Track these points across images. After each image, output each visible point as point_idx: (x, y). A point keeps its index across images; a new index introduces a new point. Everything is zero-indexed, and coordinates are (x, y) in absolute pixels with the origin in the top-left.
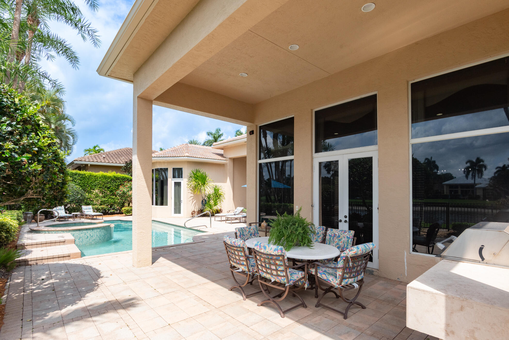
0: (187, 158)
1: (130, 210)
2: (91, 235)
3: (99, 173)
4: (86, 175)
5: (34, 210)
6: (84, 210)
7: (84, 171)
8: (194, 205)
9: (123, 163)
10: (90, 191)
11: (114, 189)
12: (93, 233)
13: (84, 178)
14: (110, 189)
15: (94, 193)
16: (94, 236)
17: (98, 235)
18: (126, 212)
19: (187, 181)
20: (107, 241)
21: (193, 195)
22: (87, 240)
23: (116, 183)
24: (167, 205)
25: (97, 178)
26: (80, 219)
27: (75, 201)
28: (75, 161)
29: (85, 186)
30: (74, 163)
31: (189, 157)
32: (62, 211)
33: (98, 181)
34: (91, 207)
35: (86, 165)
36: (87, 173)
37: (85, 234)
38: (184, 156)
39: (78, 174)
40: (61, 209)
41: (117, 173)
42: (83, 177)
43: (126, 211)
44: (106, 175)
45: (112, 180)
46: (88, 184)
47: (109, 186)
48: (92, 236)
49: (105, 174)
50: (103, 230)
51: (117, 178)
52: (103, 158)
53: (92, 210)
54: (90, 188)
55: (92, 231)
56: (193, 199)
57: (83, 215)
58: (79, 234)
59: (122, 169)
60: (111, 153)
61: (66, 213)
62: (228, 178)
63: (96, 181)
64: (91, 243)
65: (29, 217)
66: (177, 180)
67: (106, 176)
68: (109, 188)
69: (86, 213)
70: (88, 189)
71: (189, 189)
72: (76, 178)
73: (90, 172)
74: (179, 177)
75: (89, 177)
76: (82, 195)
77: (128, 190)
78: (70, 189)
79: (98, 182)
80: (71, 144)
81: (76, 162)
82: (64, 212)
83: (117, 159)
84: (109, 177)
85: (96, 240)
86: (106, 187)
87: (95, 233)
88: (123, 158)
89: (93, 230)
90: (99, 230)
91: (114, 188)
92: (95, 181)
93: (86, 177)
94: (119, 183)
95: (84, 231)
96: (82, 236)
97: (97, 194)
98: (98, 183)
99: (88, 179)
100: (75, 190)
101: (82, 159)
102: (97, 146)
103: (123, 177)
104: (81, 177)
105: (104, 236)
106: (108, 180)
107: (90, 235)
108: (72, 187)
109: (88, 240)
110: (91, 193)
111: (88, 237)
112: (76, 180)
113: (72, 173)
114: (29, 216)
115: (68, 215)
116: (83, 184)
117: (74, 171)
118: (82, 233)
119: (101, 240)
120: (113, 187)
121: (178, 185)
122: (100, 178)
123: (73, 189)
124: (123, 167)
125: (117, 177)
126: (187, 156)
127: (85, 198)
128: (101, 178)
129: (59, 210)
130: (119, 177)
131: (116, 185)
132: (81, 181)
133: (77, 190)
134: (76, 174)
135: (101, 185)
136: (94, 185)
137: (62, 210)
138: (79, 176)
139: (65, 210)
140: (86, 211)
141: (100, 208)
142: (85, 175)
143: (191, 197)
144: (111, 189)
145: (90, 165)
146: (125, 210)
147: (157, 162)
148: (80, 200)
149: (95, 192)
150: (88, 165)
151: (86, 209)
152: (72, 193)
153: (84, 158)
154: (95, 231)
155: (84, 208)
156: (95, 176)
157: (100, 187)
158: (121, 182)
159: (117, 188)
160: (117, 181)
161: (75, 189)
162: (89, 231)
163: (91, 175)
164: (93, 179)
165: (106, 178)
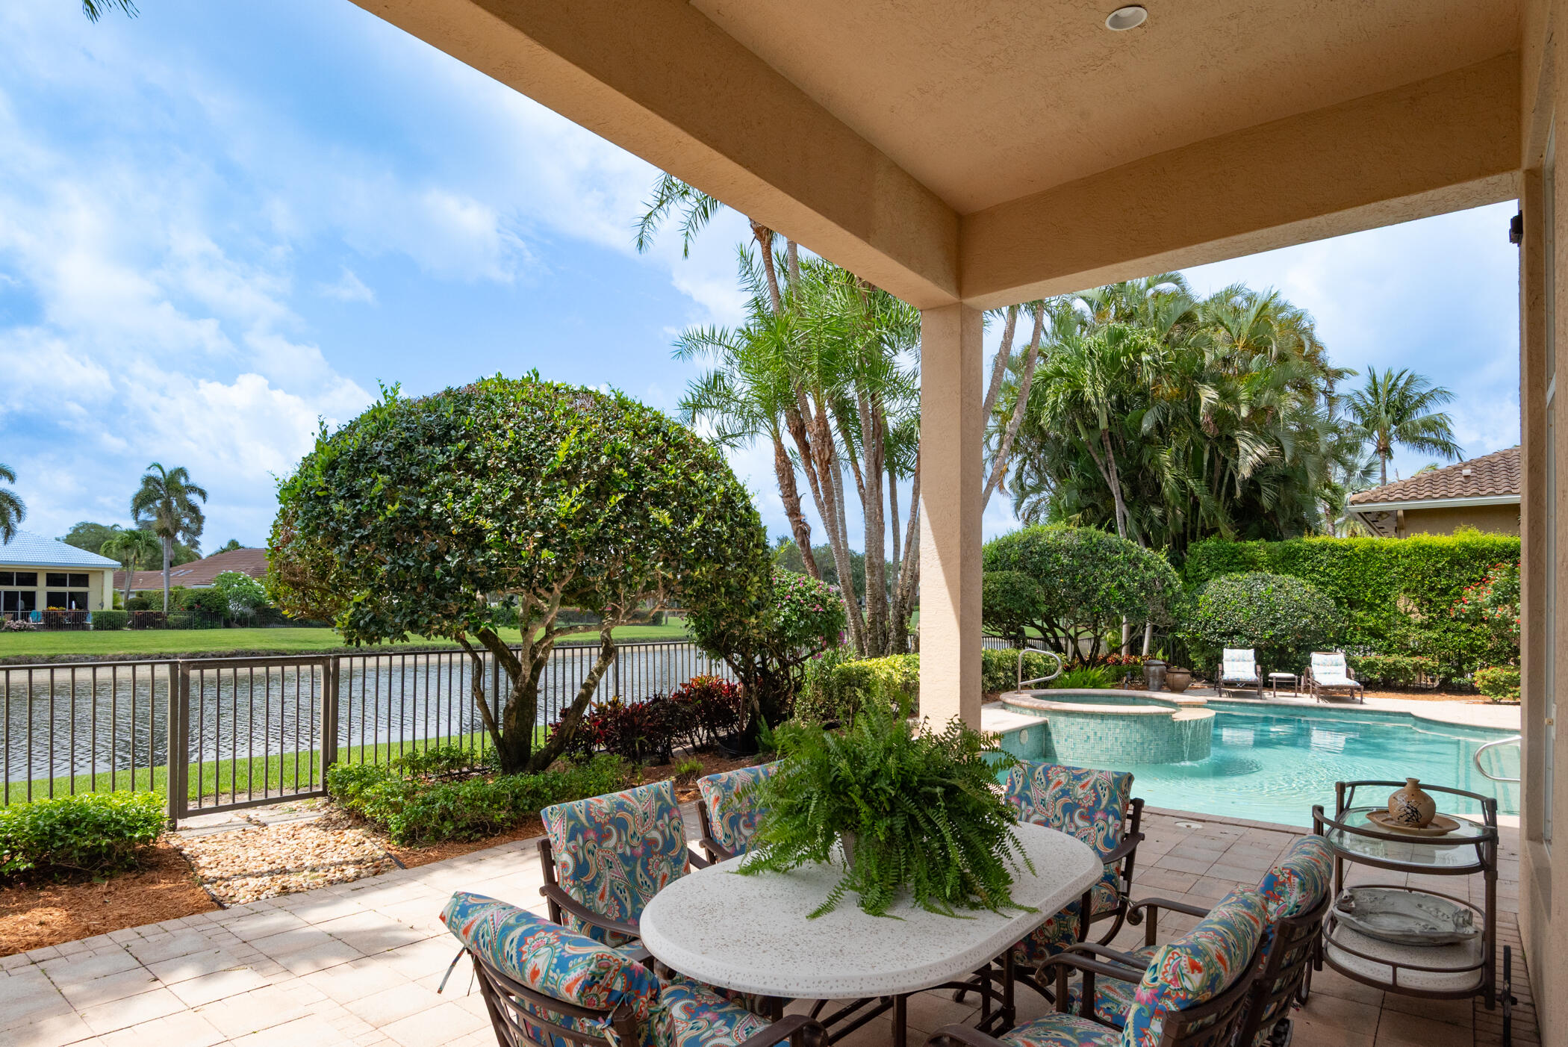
2: (1099, 734)
6: (1313, 667)
13: (1349, 561)
16: (1107, 738)
18: (1490, 688)
20: (1156, 763)
22: (1086, 747)
25: (1398, 556)
29: (1354, 586)
32: (1247, 664)
33: (1398, 566)
39: (1330, 549)
40: (1246, 659)
42: (1347, 557)
43: (1486, 682)
44: (1429, 544)
45: (1452, 563)
48: (1101, 738)
50: (1138, 726)
52: (1462, 479)
55: (1099, 721)
63: (1393, 567)
67: (1430, 547)
69: (1320, 678)
72: (1322, 560)
76: (1317, 617)
79: (1401, 569)
81: (1354, 508)
82: (1251, 668)
84: (1442, 551)
87: (1109, 729)
90: (1121, 723)
92: (1388, 568)
98: (1400, 574)
99: (1365, 562)
104: (1340, 558)
105: (1142, 743)
106: (1437, 562)
107: (1095, 733)
111: (1088, 737)
112: (1322, 569)
113: (1311, 546)
114: (1154, 672)
119: (1128, 754)
122: (1406, 557)
125: (1476, 550)
128: (1410, 554)
129: (1238, 661)
131: (1474, 580)
136: (1385, 582)
137: (1248, 661)
139: (1255, 662)
140: (1320, 670)
144: (1454, 594)
146: (1483, 677)
150: (1396, 511)
151: (1323, 664)
153: (1385, 492)
154: (1111, 723)
155: (1317, 661)
156: (1390, 552)
160: (1477, 564)
163: (1374, 549)
164: (1383, 561)
165: (1430, 556)
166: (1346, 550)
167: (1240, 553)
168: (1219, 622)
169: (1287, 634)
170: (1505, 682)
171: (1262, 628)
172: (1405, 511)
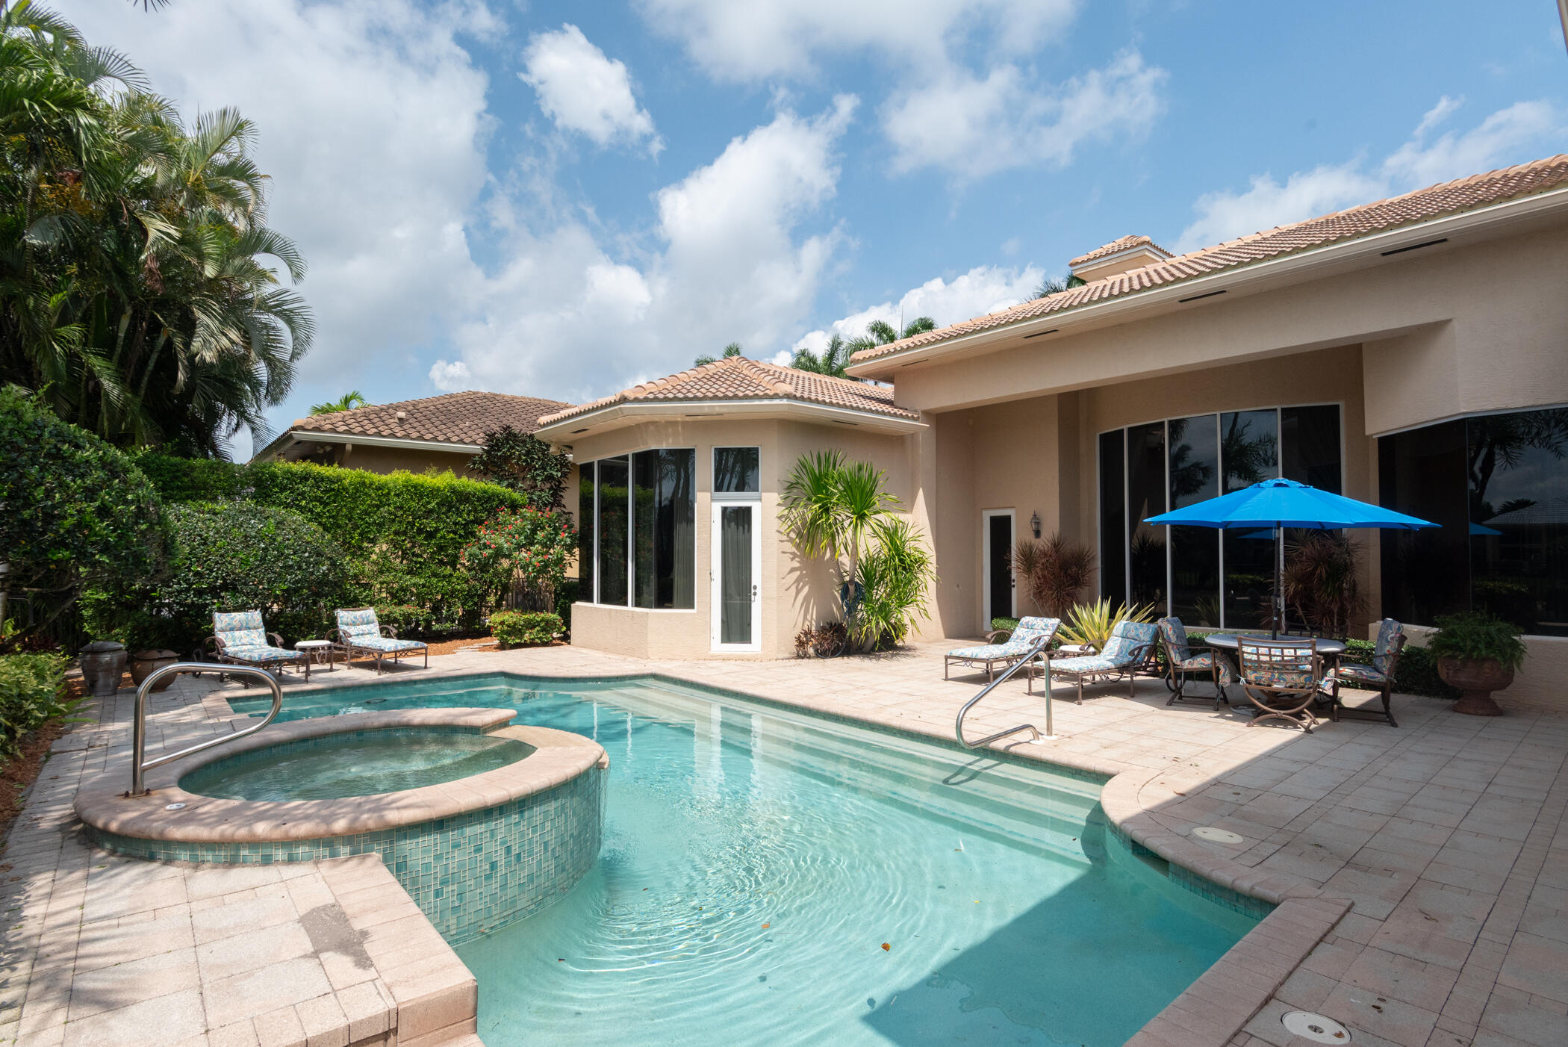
0: (785, 402)
1: (522, 623)
2: (515, 850)
3: (389, 475)
4: (346, 482)
5: (134, 628)
6: (345, 628)
7: (336, 465)
8: (802, 605)
9: (474, 442)
10: (361, 548)
11: (452, 539)
12: (522, 835)
13: (336, 496)
14: (435, 537)
15: (374, 557)
16: (531, 853)
17: (551, 838)
18: (508, 633)
19: (779, 505)
21: (798, 565)
23: (459, 514)
24: (690, 604)
25: (388, 494)
26: (331, 670)
27: (308, 588)
28: (294, 429)
29: (340, 526)
30: (291, 437)
31: (795, 398)
32: (254, 634)
33: (389, 505)
34: (370, 613)
35: (338, 447)
36: (348, 474)
37: (478, 850)
38: (776, 396)
39: (314, 478)
40: (251, 625)
41: (459, 477)
42: (334, 491)
44: (420, 483)
45: (442, 503)
46: (350, 520)
47: (431, 525)
48: (518, 856)
49: (418, 478)
51: (464, 497)
52: (397, 421)
53: (375, 628)
54: (360, 534)
56: (798, 581)
57: (341, 652)
58: (438, 857)
59: (474, 464)
60: (421, 405)
61: (271, 642)
62: (921, 492)
63: (384, 506)
64: (513, 902)
65: (108, 668)
66: (736, 500)
67: (421, 487)
68: (431, 535)
69: (356, 641)
70: (352, 538)
71: (785, 538)
72: (304, 492)
73: (360, 471)
74: (741, 487)
75: (357, 490)
76: (333, 564)
77: (515, 541)
78: (289, 540)
79: (391, 509)
80: (287, 357)
81: (299, 435)
82: (264, 640)
83: (449, 428)
84: (434, 492)
85: (542, 880)
86: (420, 531)
87: (534, 829)
88: (467, 424)
89: (526, 814)
91: (451, 535)
92: (378, 507)
93: (345, 489)
94: (468, 515)
95: (468, 831)
96: (461, 865)
97: (386, 558)
98: (391, 514)
99: (351, 496)
100: (308, 543)
101: (323, 423)
102: (354, 396)
103: (485, 492)
104: (325, 492)
106: (429, 503)
107: (508, 850)
108: (294, 530)
109: (495, 885)
110: (361, 555)
111: (493, 865)
112: (303, 503)
113: (291, 473)
114: (109, 663)
115: (280, 652)
116: (333, 517)
117: (298, 467)
118: (456, 846)
120: (448, 532)
121: (738, 520)
122: (397, 495)
123: (301, 538)
124: (474, 455)
125: (461, 493)
126: (788, 396)
127: (345, 575)
128: (402, 492)
129: (240, 629)
130: (469, 493)
131: (458, 523)
132: (326, 504)
133: (317, 540)
134: (305, 478)
135: (400, 522)
136: (374, 522)
137: (255, 628)
138: (319, 487)
139: (266, 631)
140: (352, 630)
141: (397, 615)
142: (340, 480)
143: (793, 570)
144: (441, 538)
145: (353, 445)
146: (502, 623)
147: (647, 424)
148: (328, 583)
149: (377, 550)
150: (344, 445)
151: (354, 624)
152: (295, 553)
153: (327, 421)
155: (345, 620)
156: (379, 488)
157: (396, 533)
158: (475, 510)
159: (461, 536)
160: (462, 507)
161: (308, 538)
162: (501, 825)
163: (364, 483)
164: (373, 499)
165: (421, 496)
166: (332, 482)
167: (186, 475)
168: (197, 573)
169: (301, 588)
170: (523, 626)
171: (269, 581)
172: (354, 446)
